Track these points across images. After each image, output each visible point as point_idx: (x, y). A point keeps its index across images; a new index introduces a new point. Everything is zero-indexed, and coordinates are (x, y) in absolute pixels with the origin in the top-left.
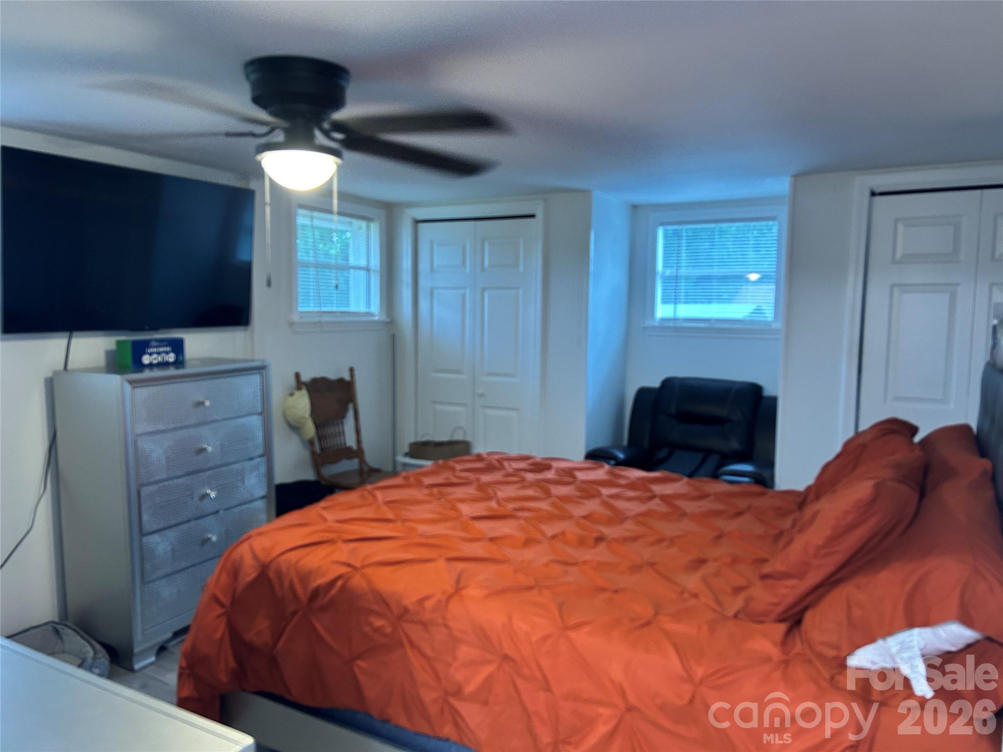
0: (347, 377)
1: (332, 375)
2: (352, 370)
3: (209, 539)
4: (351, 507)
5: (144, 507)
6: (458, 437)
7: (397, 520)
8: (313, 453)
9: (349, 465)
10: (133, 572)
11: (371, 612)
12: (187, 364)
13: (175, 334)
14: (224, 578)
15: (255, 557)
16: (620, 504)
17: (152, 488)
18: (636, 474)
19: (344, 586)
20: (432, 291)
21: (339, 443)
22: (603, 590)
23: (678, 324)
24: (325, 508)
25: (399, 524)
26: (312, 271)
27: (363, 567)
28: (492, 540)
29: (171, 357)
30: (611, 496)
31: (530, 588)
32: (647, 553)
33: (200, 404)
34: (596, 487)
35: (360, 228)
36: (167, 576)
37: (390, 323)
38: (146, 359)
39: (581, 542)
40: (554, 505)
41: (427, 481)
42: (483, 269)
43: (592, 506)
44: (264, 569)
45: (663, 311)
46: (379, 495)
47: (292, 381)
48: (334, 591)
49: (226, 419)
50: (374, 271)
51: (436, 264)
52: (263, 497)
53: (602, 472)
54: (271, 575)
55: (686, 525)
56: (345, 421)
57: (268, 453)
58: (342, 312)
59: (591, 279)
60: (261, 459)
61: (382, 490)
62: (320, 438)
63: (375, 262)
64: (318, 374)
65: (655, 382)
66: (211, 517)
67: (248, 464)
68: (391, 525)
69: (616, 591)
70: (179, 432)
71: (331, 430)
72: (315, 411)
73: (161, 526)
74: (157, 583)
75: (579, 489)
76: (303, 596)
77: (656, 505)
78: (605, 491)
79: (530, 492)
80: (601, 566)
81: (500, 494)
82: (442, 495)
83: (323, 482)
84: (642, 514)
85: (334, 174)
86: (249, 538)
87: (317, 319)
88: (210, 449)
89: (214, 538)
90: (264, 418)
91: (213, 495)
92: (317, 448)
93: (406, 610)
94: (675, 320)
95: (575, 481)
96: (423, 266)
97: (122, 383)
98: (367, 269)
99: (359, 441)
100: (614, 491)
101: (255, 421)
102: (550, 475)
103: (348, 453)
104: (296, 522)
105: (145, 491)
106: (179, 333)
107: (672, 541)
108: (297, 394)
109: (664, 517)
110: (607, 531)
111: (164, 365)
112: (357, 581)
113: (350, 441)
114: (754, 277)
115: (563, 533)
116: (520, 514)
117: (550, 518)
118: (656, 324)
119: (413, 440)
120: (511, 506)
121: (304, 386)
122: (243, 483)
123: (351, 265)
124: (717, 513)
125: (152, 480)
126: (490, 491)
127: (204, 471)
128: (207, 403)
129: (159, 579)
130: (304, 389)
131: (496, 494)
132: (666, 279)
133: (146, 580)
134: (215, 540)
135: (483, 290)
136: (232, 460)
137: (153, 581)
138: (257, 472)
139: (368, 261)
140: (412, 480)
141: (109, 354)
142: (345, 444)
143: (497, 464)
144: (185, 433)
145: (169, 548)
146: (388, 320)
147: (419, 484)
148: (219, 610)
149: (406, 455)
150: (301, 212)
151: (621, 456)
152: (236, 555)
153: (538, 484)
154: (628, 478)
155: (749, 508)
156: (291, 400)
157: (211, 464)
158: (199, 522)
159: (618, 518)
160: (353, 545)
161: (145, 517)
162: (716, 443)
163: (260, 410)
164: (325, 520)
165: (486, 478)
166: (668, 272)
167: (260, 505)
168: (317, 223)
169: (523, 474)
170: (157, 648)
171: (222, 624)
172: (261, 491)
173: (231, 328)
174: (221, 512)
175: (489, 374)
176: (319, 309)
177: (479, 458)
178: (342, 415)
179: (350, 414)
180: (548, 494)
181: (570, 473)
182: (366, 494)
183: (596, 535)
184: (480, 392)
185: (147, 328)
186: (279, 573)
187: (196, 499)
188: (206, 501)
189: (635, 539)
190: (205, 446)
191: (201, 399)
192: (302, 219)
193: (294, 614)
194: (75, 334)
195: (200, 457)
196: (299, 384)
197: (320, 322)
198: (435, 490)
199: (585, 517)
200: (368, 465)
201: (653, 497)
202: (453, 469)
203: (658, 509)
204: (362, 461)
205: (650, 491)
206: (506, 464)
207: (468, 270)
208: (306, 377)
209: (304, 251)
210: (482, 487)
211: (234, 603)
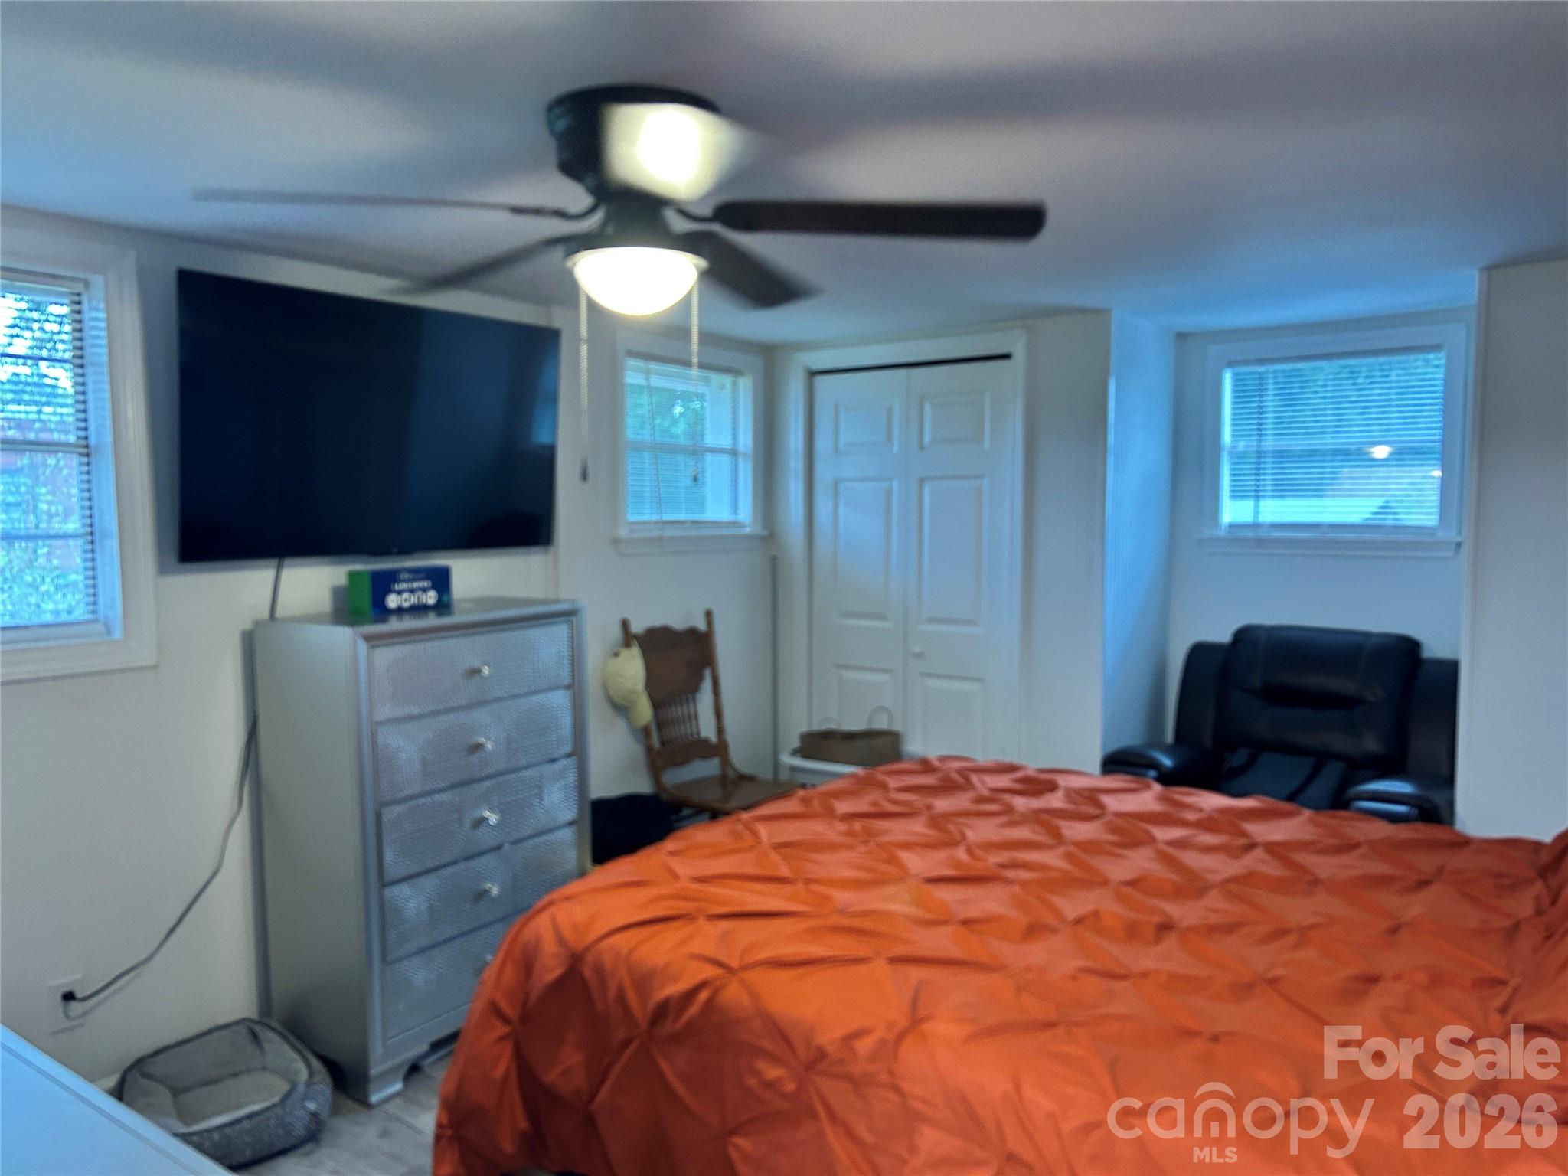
0: (702, 626)
1: (678, 623)
2: (709, 615)
3: (486, 892)
4: (717, 852)
5: (388, 839)
6: (881, 724)
7: (796, 880)
8: (649, 749)
9: (705, 768)
10: (369, 943)
11: (759, 1052)
12: (456, 608)
13: (437, 561)
14: (509, 974)
15: (561, 941)
16: (1191, 859)
17: (399, 809)
18: (1212, 801)
19: (710, 1001)
20: (836, 483)
21: (689, 732)
22: (1190, 1034)
23: (1263, 534)
24: (673, 853)
25: (800, 886)
26: (647, 457)
27: (745, 968)
28: (966, 923)
29: (431, 598)
30: (1171, 843)
31: (1050, 1025)
32: (1261, 959)
33: (476, 672)
34: (1144, 825)
35: (722, 387)
36: (421, 951)
37: (769, 536)
38: (392, 601)
39: (1132, 932)
40: (1069, 857)
41: (843, 807)
42: (921, 447)
43: (1139, 862)
44: (575, 961)
45: (1233, 511)
46: (763, 830)
47: (616, 632)
48: (693, 1010)
49: (514, 697)
50: (745, 455)
51: (842, 440)
52: (571, 823)
53: (1148, 798)
54: (587, 972)
55: (1323, 904)
56: (699, 696)
57: (579, 752)
58: (694, 522)
59: (1111, 460)
60: (569, 760)
61: (769, 823)
62: (661, 723)
63: (746, 441)
64: (657, 620)
65: (1222, 634)
66: (489, 856)
67: (549, 769)
68: (787, 889)
69: (1215, 1039)
70: (442, 718)
71: (676, 711)
72: (652, 682)
73: (415, 868)
74: (406, 963)
75: (1113, 829)
76: (641, 1013)
77: (1257, 860)
78: (1162, 834)
79: (1024, 833)
80: (1176, 983)
81: (970, 835)
82: (869, 834)
83: (665, 797)
84: (1234, 880)
85: (693, 287)
86: (550, 904)
87: (655, 534)
88: (489, 746)
89: (495, 891)
90: (575, 693)
91: (493, 819)
92: (656, 742)
93: (821, 1055)
94: (1256, 526)
95: (1103, 814)
96: (822, 445)
97: (355, 642)
98: (733, 453)
99: (720, 730)
100: (1177, 833)
101: (560, 699)
102: (1055, 801)
103: (704, 749)
104: (628, 879)
105: (390, 814)
106: (445, 558)
107: (1303, 935)
108: (625, 653)
109: (1277, 886)
110: (1175, 910)
111: (419, 609)
112: (733, 995)
113: (707, 729)
114: (1381, 452)
115: (1096, 914)
116: (1010, 874)
117: (1065, 883)
118: (1222, 533)
119: (805, 729)
120: (995, 859)
121: (636, 643)
122: (541, 799)
123: (709, 446)
124: (1381, 882)
125: (400, 795)
126: (951, 827)
127: (478, 780)
128: (486, 671)
129: (409, 956)
130: (635, 646)
131: (964, 836)
132: (1238, 458)
133: (389, 958)
134: (496, 893)
135: (922, 481)
136: (523, 762)
137: (400, 959)
138: (562, 782)
139: (735, 438)
140: (816, 804)
141: (338, 593)
142: (698, 733)
143: (960, 780)
144: (451, 718)
145: (424, 907)
146: (765, 533)
147: (829, 813)
148: (502, 1029)
149: (795, 752)
150: (631, 362)
151: (1167, 762)
152: (528, 934)
153: (1038, 817)
154: (1201, 810)
155: (1440, 871)
156: (616, 664)
157: (490, 770)
158: (471, 863)
159: (1192, 886)
160: (725, 925)
161: (388, 856)
162: (1338, 742)
163: (567, 681)
164: (676, 876)
165: (942, 804)
166: (1242, 445)
167: (567, 835)
168: (656, 381)
169: (1007, 797)
170: (406, 1068)
171: (507, 1051)
172: (568, 813)
173: (522, 550)
174: (507, 847)
175: (932, 620)
176: (659, 517)
177: (926, 766)
178: (694, 689)
179: (707, 685)
180: (1057, 835)
181: (1091, 796)
182: (740, 827)
183: (1157, 919)
184: (917, 649)
185: (395, 550)
186: (599, 970)
187: (467, 825)
188: (483, 829)
189: (1231, 928)
190: (482, 740)
191: (476, 664)
192: (634, 375)
193: (626, 1044)
194: (287, 561)
195: (475, 759)
196: (628, 637)
197: (660, 539)
198: (857, 825)
199: (1130, 883)
200: (733, 768)
201: (1252, 846)
202: (884, 786)
203: (1264, 868)
204: (726, 763)
205: (1244, 834)
206: (974, 778)
207: (896, 449)
208: (638, 627)
209: (634, 427)
210: (937, 821)
211: (525, 1017)
